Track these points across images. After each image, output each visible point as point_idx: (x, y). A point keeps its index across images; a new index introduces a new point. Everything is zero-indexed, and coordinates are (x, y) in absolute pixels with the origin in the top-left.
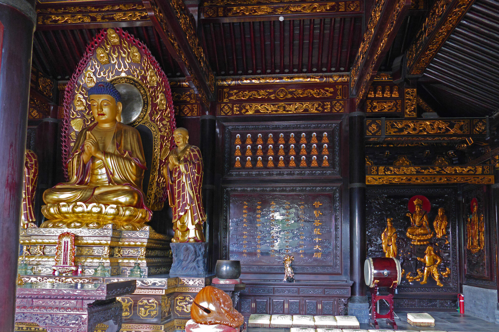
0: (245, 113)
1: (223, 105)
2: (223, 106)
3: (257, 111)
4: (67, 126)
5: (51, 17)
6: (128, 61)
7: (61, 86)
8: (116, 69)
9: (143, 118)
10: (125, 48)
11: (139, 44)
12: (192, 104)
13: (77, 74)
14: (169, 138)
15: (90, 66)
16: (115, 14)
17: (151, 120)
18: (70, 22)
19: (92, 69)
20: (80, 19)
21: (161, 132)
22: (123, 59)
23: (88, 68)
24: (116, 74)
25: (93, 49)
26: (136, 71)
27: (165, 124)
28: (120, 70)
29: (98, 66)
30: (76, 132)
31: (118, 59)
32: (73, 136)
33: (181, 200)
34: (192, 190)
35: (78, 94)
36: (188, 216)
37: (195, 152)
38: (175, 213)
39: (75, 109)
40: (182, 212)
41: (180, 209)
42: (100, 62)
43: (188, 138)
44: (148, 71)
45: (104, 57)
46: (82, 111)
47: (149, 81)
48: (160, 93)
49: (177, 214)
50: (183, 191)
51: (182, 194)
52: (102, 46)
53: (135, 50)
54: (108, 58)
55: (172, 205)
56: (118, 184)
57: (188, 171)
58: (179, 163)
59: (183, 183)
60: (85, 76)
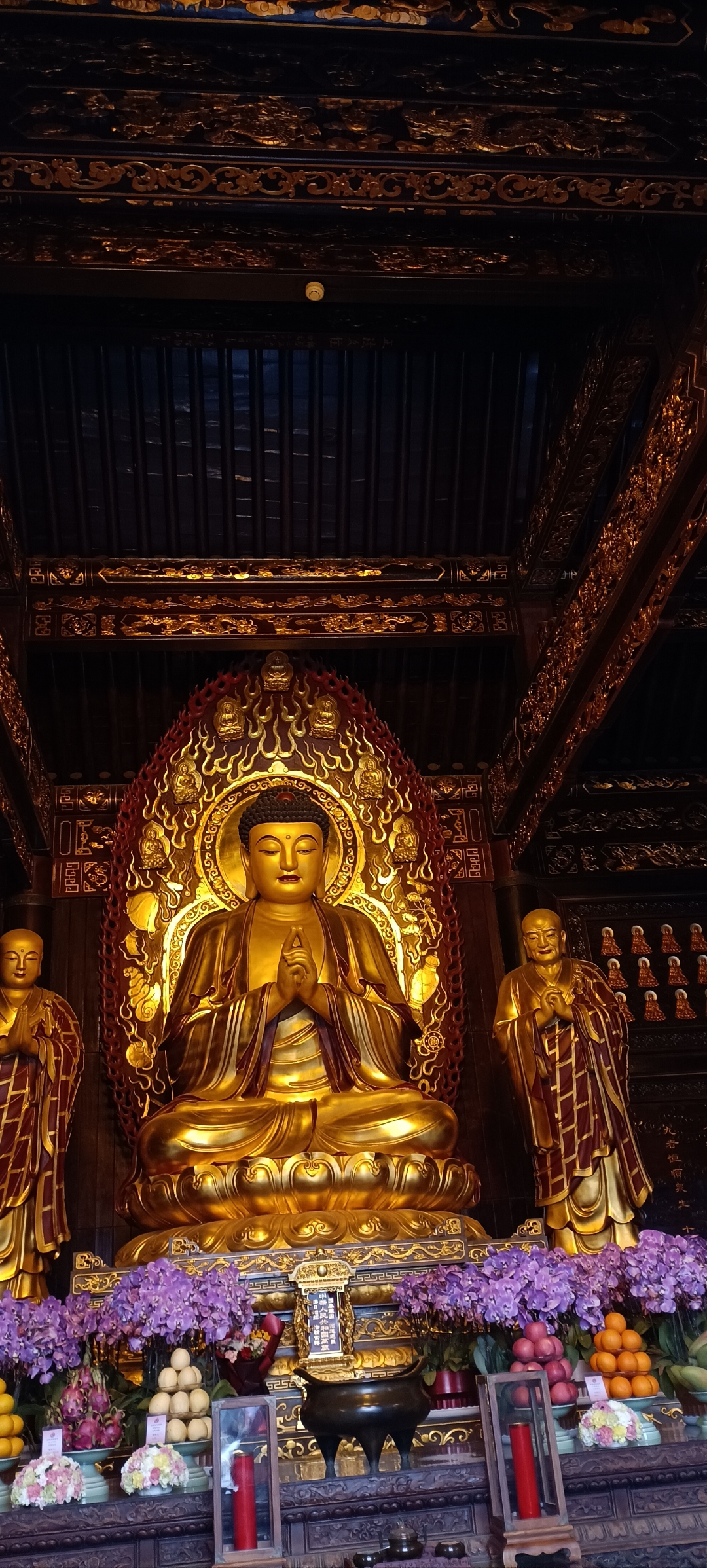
0: (613, 867)
1: (551, 847)
2: (550, 851)
3: (646, 863)
4: (115, 914)
5: (140, 619)
6: (299, 733)
7: (63, 799)
8: (260, 752)
9: (347, 886)
10: (299, 700)
11: (345, 691)
12: (462, 846)
13: (154, 767)
14: (434, 942)
15: (190, 743)
16: (326, 617)
17: (368, 890)
18: (195, 633)
19: (192, 751)
20: (225, 625)
21: (403, 924)
22: (284, 727)
23: (183, 750)
24: (256, 767)
25: (209, 699)
26: (318, 758)
27: (417, 903)
28: (270, 755)
29: (209, 745)
30: (141, 934)
31: (269, 726)
32: (131, 943)
33: (574, 1126)
34: (618, 1093)
35: (149, 821)
36: (603, 1179)
37: (597, 978)
38: (557, 1171)
39: (139, 863)
40: (583, 1167)
41: (574, 1156)
42: (217, 735)
43: (564, 938)
44: (356, 758)
45: (233, 720)
46: (157, 869)
47: (358, 783)
48: (395, 817)
49: (563, 1176)
50: (582, 1096)
51: (579, 1107)
52: (236, 693)
53: (328, 704)
54: (242, 724)
55: (542, 1143)
56: (376, 1086)
57: (601, 1036)
58: (574, 1009)
59: (581, 1073)
60: (173, 770)
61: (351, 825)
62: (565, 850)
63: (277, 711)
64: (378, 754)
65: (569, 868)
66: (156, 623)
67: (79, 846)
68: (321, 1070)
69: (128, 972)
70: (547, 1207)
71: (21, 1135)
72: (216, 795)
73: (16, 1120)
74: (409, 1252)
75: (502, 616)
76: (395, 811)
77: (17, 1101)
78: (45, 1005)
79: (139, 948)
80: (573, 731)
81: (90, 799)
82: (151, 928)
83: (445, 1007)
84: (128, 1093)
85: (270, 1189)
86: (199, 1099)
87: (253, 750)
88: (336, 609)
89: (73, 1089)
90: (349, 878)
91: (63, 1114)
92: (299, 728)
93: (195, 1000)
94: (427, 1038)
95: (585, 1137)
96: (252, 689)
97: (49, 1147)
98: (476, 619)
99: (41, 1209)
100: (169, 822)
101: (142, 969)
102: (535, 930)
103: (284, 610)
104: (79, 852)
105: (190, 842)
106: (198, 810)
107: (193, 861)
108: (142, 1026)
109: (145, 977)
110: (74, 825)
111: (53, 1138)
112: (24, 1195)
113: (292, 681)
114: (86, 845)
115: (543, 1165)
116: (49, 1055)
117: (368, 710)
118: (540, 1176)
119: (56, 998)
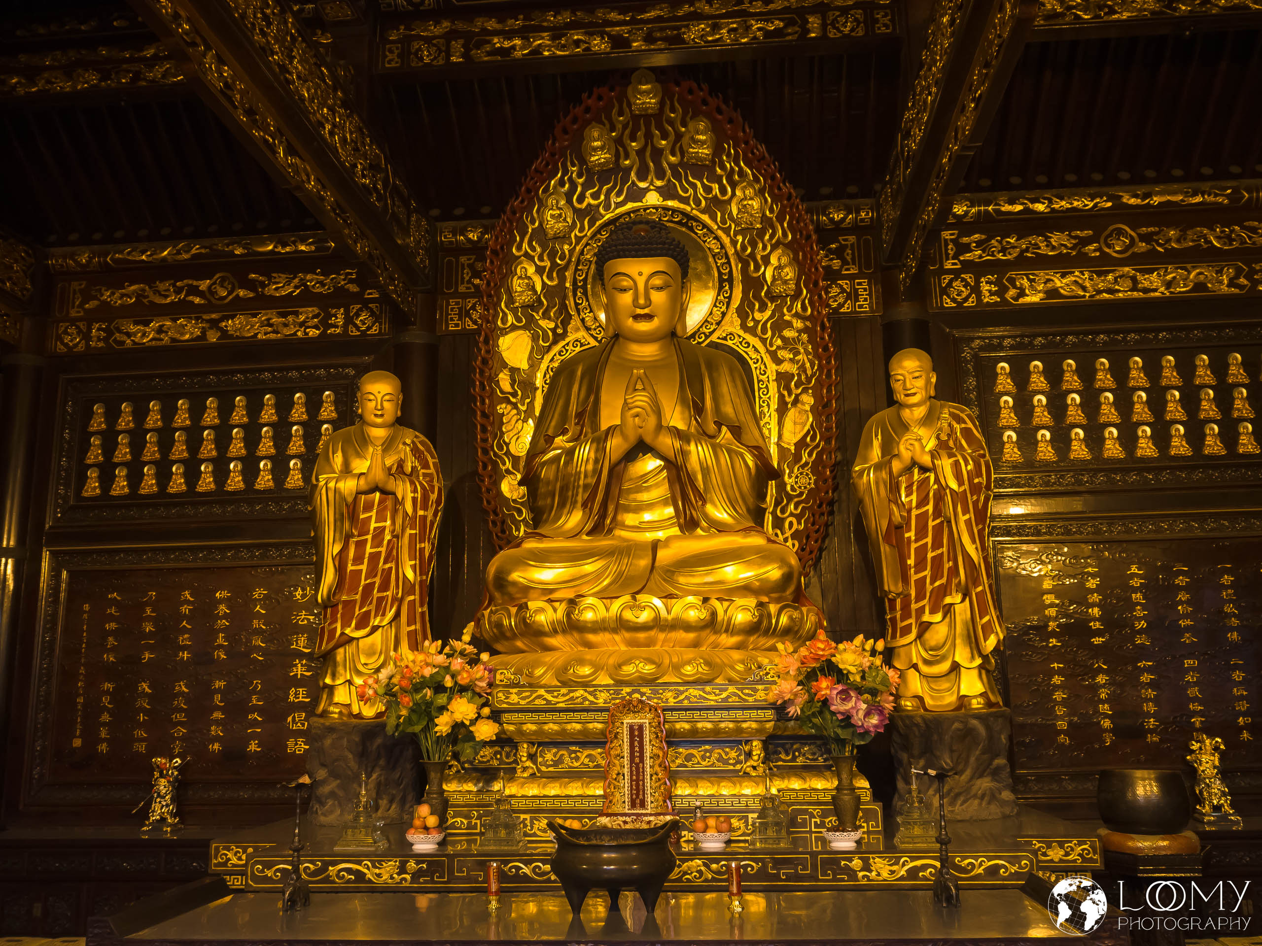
0: (1016, 299)
1: (948, 277)
2: (946, 281)
3: (1053, 293)
4: (488, 352)
5: (489, 42)
6: (672, 159)
7: (445, 237)
8: (633, 182)
9: (720, 322)
10: (671, 123)
11: (719, 111)
12: (852, 278)
13: (522, 202)
14: (809, 380)
15: (559, 175)
16: (687, 26)
17: (744, 326)
18: (546, 53)
19: (562, 183)
20: (577, 43)
21: (778, 361)
22: (658, 154)
23: (553, 182)
24: (631, 198)
25: (575, 127)
26: (694, 186)
27: (793, 339)
28: (643, 185)
29: (580, 176)
30: (514, 371)
31: (640, 153)
32: (504, 381)
33: (927, 573)
34: (974, 542)
35: (520, 257)
36: (952, 626)
37: (965, 422)
38: (906, 615)
39: (511, 300)
40: (933, 612)
41: (925, 601)
42: (587, 166)
43: (934, 380)
44: (734, 185)
45: (602, 148)
46: (528, 306)
47: (735, 212)
48: (774, 247)
49: (912, 621)
50: (937, 544)
51: (934, 554)
52: (602, 117)
53: (702, 126)
54: (613, 151)
55: (892, 588)
56: (721, 528)
57: (961, 483)
58: (933, 457)
59: (938, 521)
60: (542, 205)
61: (727, 257)
62: (963, 280)
63: (649, 136)
64: (757, 180)
65: (966, 300)
66: (507, 44)
67: (462, 283)
68: (670, 511)
69: (501, 408)
70: (894, 648)
71: (385, 562)
72: (589, 229)
73: (379, 549)
74: (724, 695)
75: (885, 16)
76: (774, 241)
77: (380, 532)
78: (405, 444)
79: (512, 386)
80: (948, 149)
81: (471, 236)
82: (524, 365)
83: (818, 446)
84: (503, 522)
85: (599, 627)
86: (545, 537)
87: (625, 180)
88: (697, 17)
89: (432, 524)
90: (724, 314)
91: (423, 545)
92: (673, 155)
93: (550, 440)
94: (797, 477)
95: (937, 584)
96: (621, 113)
97: (410, 575)
98: (856, 20)
99: (405, 629)
100: (541, 259)
101: (515, 406)
102: (900, 372)
103: (642, 21)
104: (462, 289)
105: (562, 279)
106: (571, 244)
107: (565, 297)
108: (516, 460)
109: (519, 413)
110: (457, 261)
111: (414, 567)
112: (390, 615)
113: (662, 104)
114: (469, 282)
115: (893, 608)
116: (404, 490)
117: (744, 131)
118: (890, 619)
119: (416, 437)
